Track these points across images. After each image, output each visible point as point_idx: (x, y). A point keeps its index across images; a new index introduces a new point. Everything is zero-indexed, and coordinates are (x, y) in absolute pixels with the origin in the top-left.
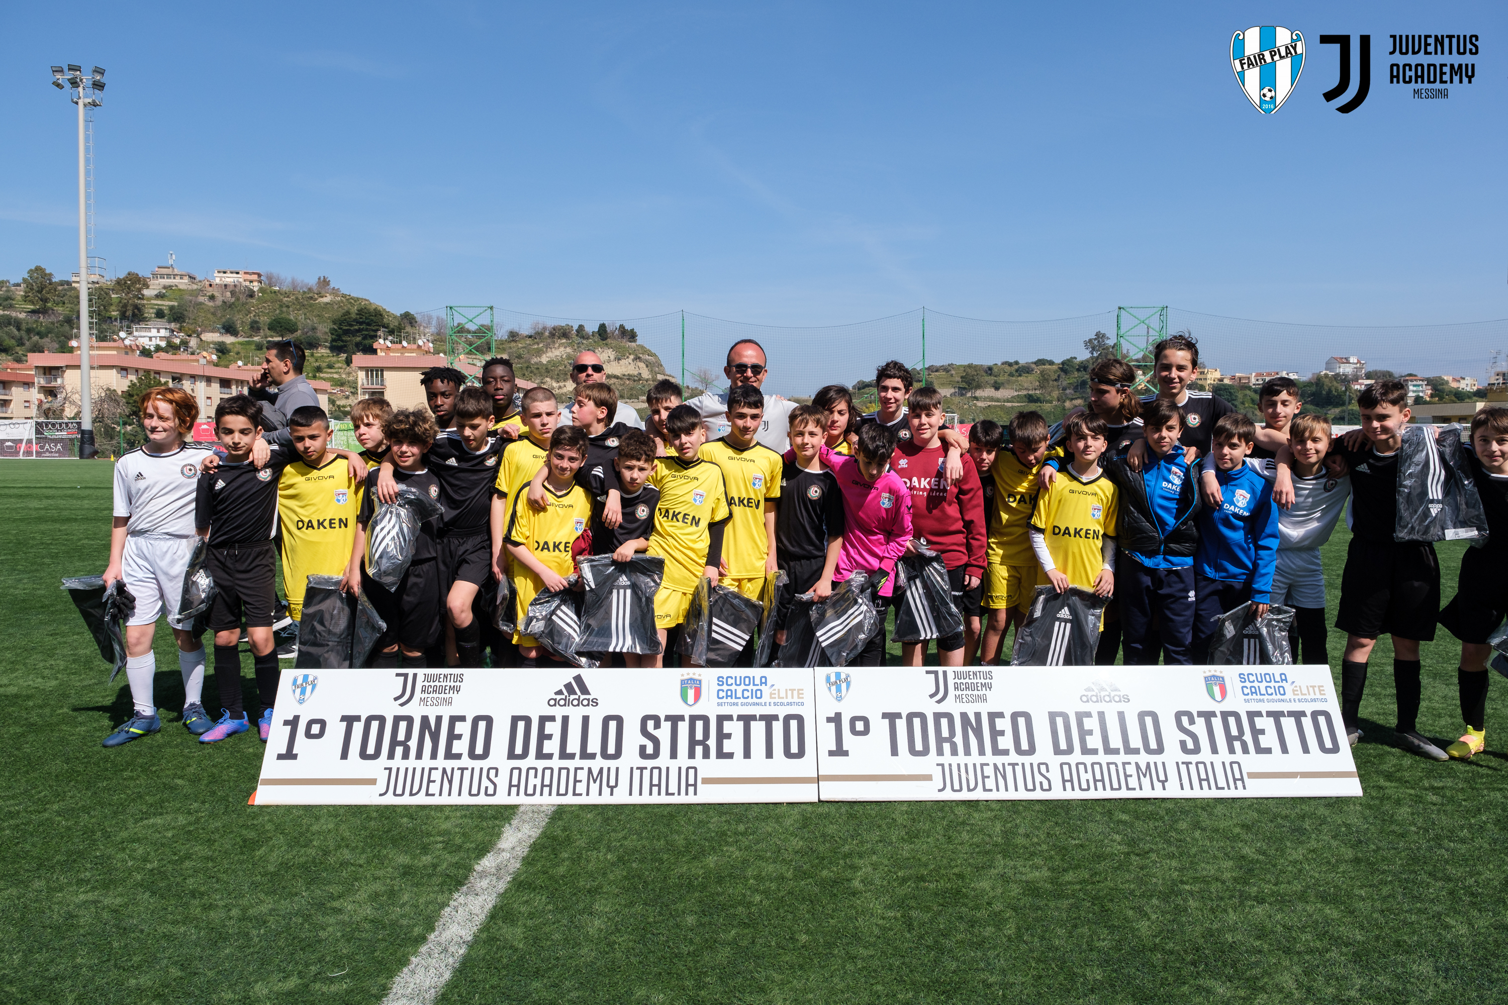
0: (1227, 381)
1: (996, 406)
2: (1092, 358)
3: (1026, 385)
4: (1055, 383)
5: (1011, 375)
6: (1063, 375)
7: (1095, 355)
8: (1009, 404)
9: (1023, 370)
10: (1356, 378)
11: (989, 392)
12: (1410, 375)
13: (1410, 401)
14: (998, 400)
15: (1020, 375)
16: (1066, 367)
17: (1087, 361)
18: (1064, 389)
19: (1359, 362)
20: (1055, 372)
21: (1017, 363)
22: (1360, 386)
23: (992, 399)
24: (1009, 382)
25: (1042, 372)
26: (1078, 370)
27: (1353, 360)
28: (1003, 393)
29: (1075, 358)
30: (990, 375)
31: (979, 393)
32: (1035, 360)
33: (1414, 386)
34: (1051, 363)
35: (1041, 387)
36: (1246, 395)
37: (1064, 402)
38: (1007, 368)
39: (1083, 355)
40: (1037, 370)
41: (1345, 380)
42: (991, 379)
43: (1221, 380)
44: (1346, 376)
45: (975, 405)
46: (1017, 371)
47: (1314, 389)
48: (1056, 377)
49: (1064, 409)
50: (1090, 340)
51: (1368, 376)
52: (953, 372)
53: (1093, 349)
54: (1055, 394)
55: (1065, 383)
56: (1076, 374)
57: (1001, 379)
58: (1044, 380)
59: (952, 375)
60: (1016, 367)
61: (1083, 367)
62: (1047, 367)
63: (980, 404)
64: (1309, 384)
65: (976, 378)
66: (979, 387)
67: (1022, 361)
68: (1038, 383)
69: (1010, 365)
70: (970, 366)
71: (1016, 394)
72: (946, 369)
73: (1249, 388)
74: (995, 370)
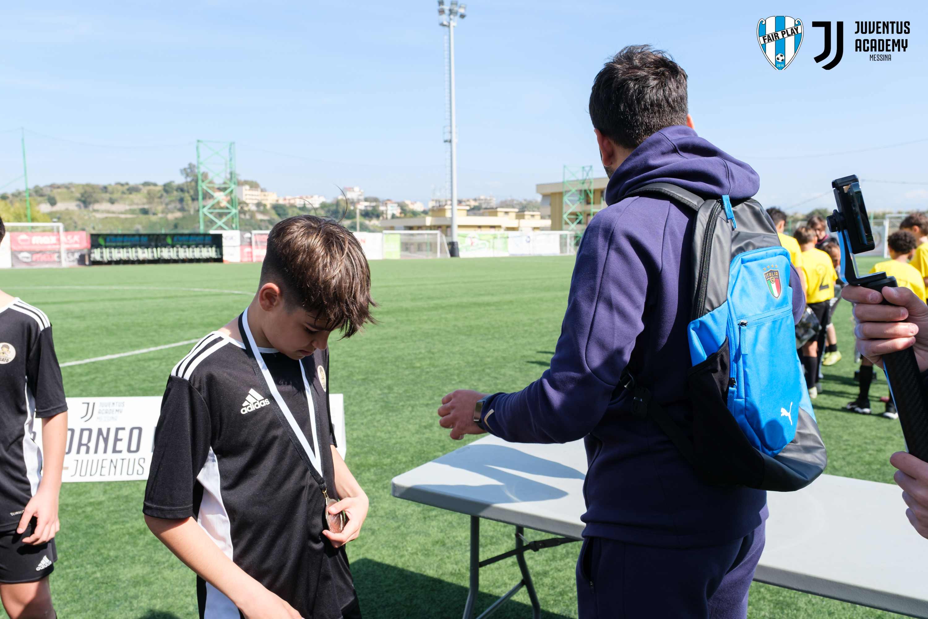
0: (281, 202)
1: (111, 218)
2: (187, 182)
3: (136, 201)
4: (159, 200)
5: (123, 193)
6: (165, 194)
7: (189, 179)
8: (123, 216)
9: (133, 190)
10: (359, 201)
11: (106, 206)
12: (389, 200)
13: (389, 217)
14: (113, 212)
15: (130, 193)
16: (167, 188)
17: (183, 184)
18: (167, 204)
19: (360, 191)
20: (159, 191)
21: (127, 184)
22: (362, 206)
23: (108, 212)
24: (121, 198)
25: (149, 193)
26: (177, 190)
27: (356, 189)
28: (117, 207)
29: (173, 182)
30: (106, 192)
31: (97, 206)
32: (142, 181)
33: (392, 207)
34: (155, 185)
35: (149, 203)
36: (293, 211)
37: (167, 214)
38: (120, 188)
39: (180, 180)
40: (145, 190)
41: (353, 203)
42: (107, 196)
43: (277, 201)
44: (353, 199)
45: (94, 216)
46: (128, 190)
47: (334, 208)
48: (159, 195)
49: (167, 219)
50: (185, 169)
51: (366, 200)
52: (73, 189)
53: (187, 175)
54: (160, 208)
55: (167, 200)
56: (175, 193)
57: (115, 196)
58: (150, 197)
59: (72, 192)
60: (126, 187)
61: (181, 189)
62: (152, 188)
63: (98, 216)
64: (332, 205)
65: (94, 195)
66: (96, 201)
67: (133, 182)
68: (145, 200)
69: (122, 185)
70: (88, 185)
71: (128, 207)
72: (68, 187)
73: (295, 207)
74: (110, 189)
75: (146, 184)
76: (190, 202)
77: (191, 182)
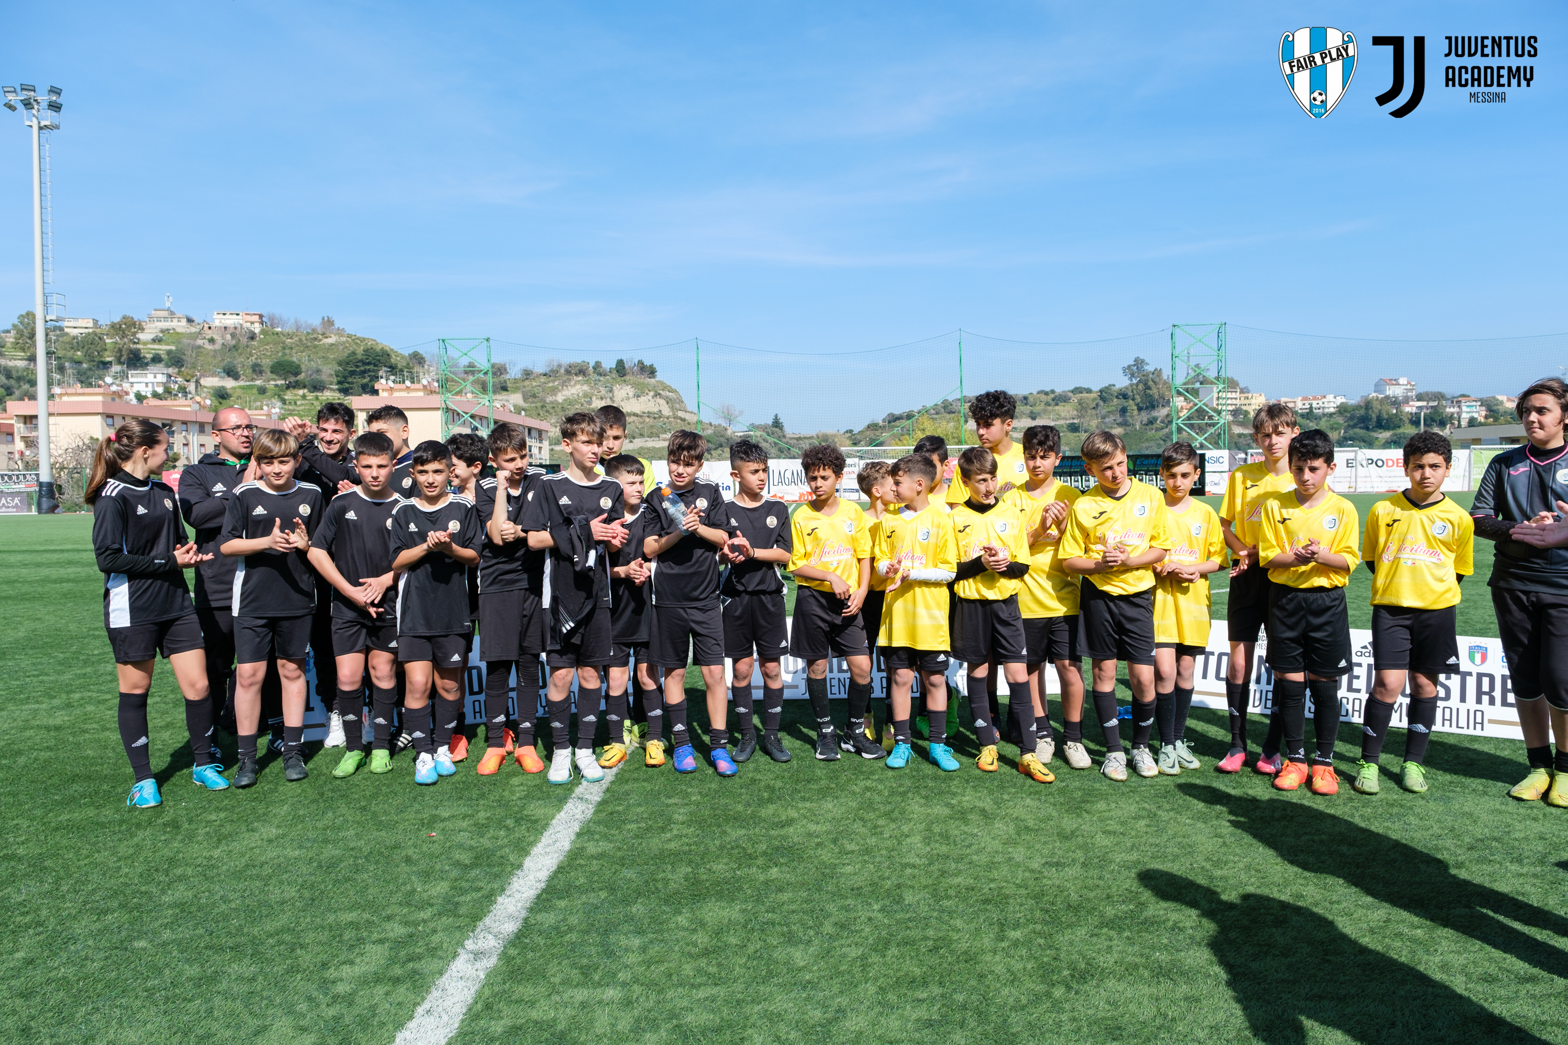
2: (1131, 385)
3: (1063, 414)
4: (1094, 412)
5: (1048, 404)
6: (1101, 403)
7: (1135, 381)
9: (1061, 399)
10: (1407, 400)
12: (1463, 396)
15: (1057, 404)
16: (1105, 395)
17: (1126, 388)
18: (1103, 417)
19: (1409, 383)
20: (1094, 399)
21: (1053, 392)
22: (1411, 408)
24: (1045, 411)
25: (1080, 402)
26: (1118, 397)
27: (1403, 381)
29: (1113, 385)
32: (1072, 388)
33: (1470, 406)
34: (1089, 391)
35: (1079, 417)
38: (1043, 397)
39: (1122, 382)
40: (1075, 399)
41: (1396, 402)
44: (1396, 398)
46: (1054, 399)
47: (1362, 412)
48: (1094, 405)
50: (1129, 367)
51: (1419, 398)
54: (1094, 422)
56: (1115, 401)
64: (1358, 407)
68: (1075, 413)
74: (1031, 399)
75: (1077, 390)
76: (1136, 412)
77: (1137, 385)
